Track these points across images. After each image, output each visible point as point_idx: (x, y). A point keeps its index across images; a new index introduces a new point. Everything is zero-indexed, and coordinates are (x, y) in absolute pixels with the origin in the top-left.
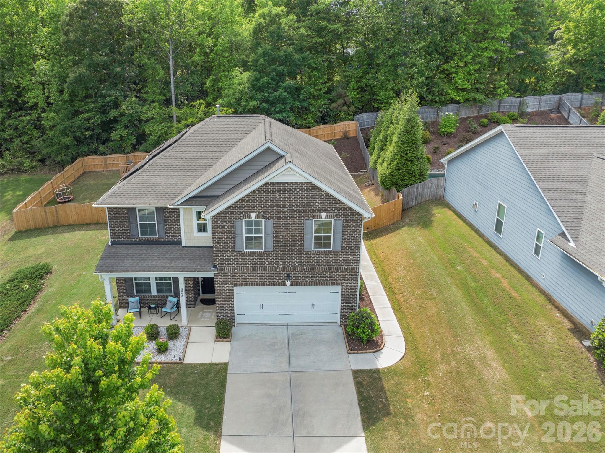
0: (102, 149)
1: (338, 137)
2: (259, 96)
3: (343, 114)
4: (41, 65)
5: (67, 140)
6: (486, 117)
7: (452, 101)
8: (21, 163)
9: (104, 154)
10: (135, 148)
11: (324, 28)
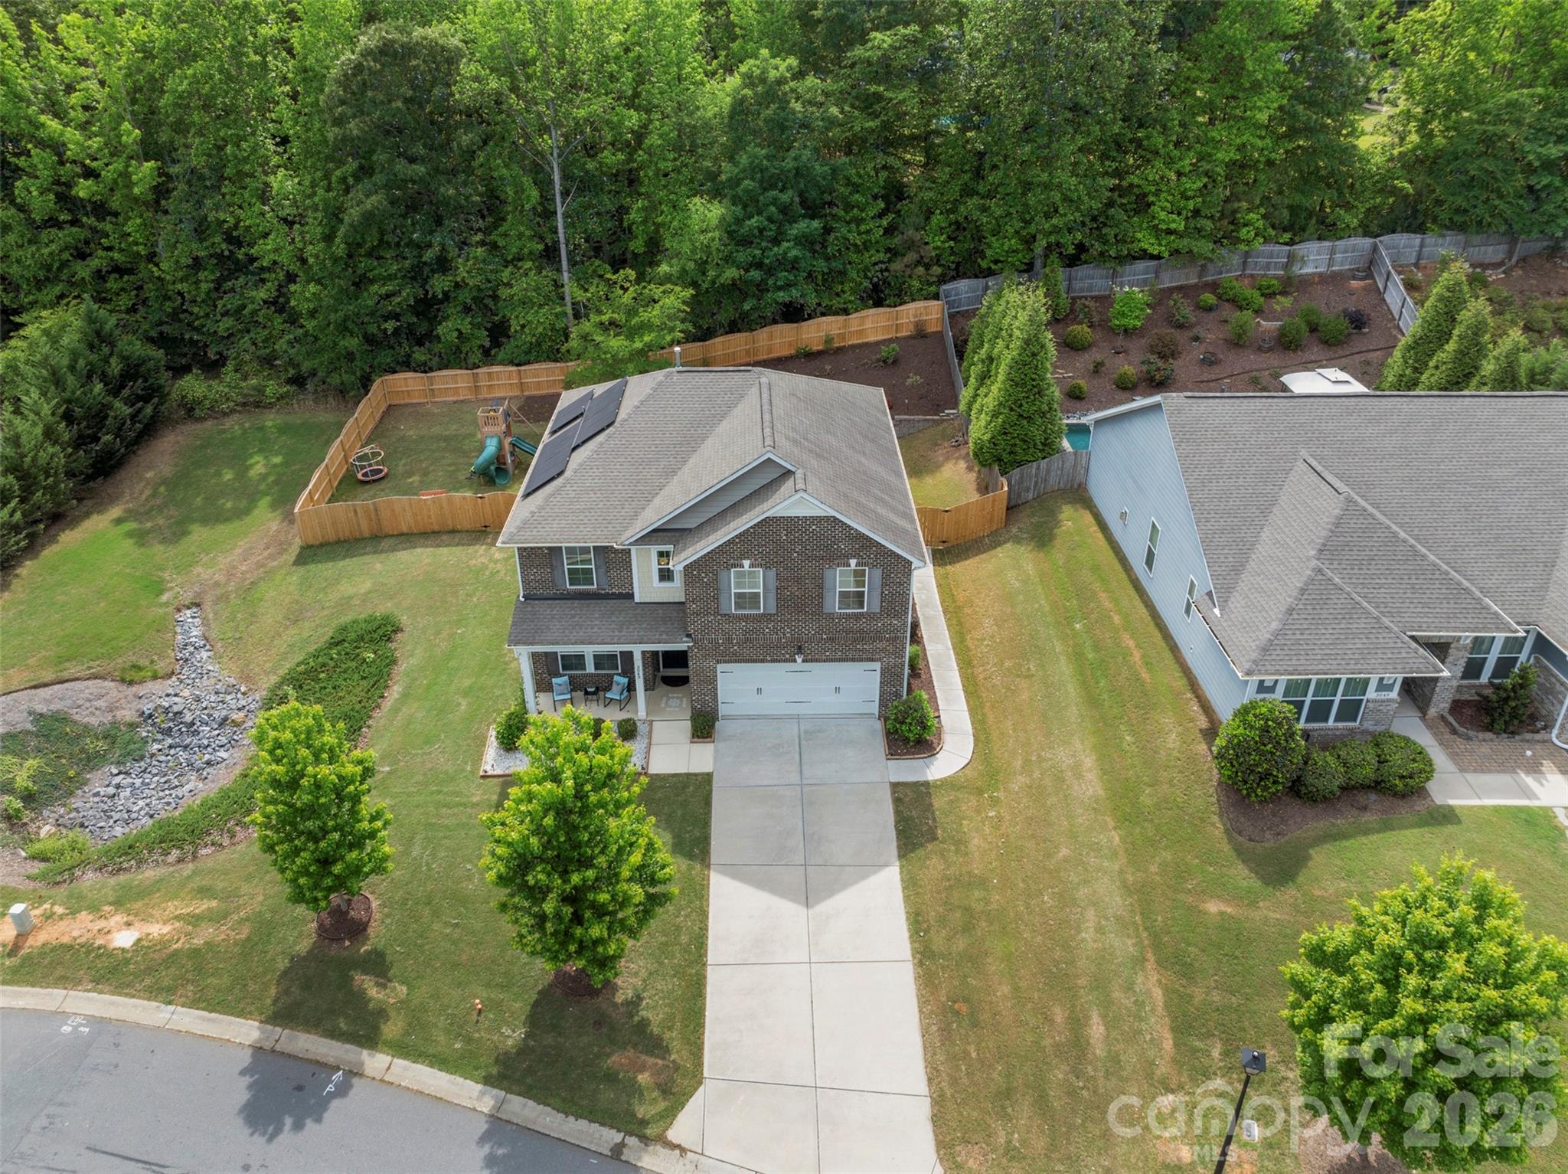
0: (419, 355)
1: (905, 334)
2: (742, 256)
3: (916, 284)
4: (282, 182)
5: (352, 343)
6: (1213, 287)
7: (1145, 255)
8: (260, 390)
9: (425, 368)
10: (488, 356)
11: (878, 97)
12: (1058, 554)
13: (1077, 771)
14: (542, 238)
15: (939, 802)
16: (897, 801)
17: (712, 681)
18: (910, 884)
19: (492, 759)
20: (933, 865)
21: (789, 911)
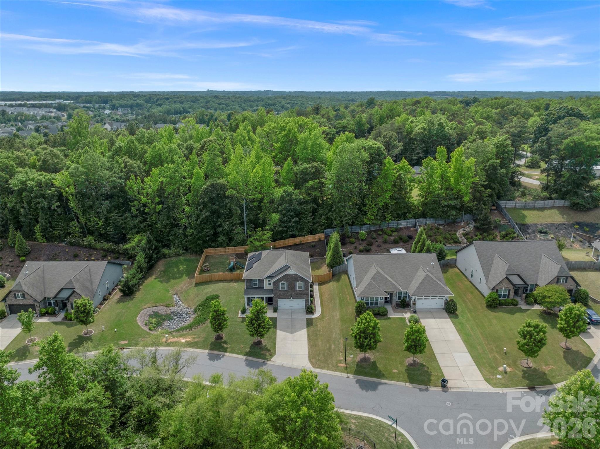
0: (213, 245)
1: (317, 240)
2: (283, 225)
3: (319, 230)
4: (187, 209)
5: (200, 242)
6: (382, 230)
7: (366, 224)
8: (179, 252)
9: (214, 247)
10: (228, 245)
11: (310, 194)
12: (340, 283)
13: (336, 316)
14: (240, 220)
15: (314, 321)
16: (307, 320)
17: (277, 302)
18: (308, 331)
19: (240, 315)
20: (312, 328)
21: (289, 335)
